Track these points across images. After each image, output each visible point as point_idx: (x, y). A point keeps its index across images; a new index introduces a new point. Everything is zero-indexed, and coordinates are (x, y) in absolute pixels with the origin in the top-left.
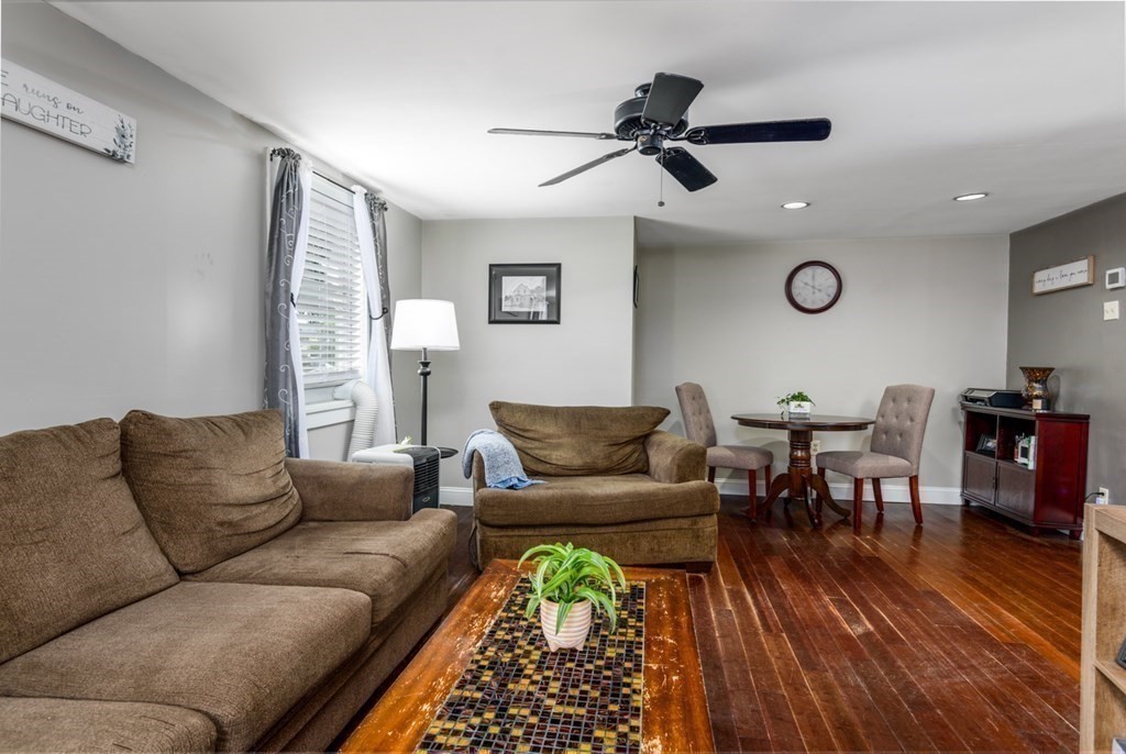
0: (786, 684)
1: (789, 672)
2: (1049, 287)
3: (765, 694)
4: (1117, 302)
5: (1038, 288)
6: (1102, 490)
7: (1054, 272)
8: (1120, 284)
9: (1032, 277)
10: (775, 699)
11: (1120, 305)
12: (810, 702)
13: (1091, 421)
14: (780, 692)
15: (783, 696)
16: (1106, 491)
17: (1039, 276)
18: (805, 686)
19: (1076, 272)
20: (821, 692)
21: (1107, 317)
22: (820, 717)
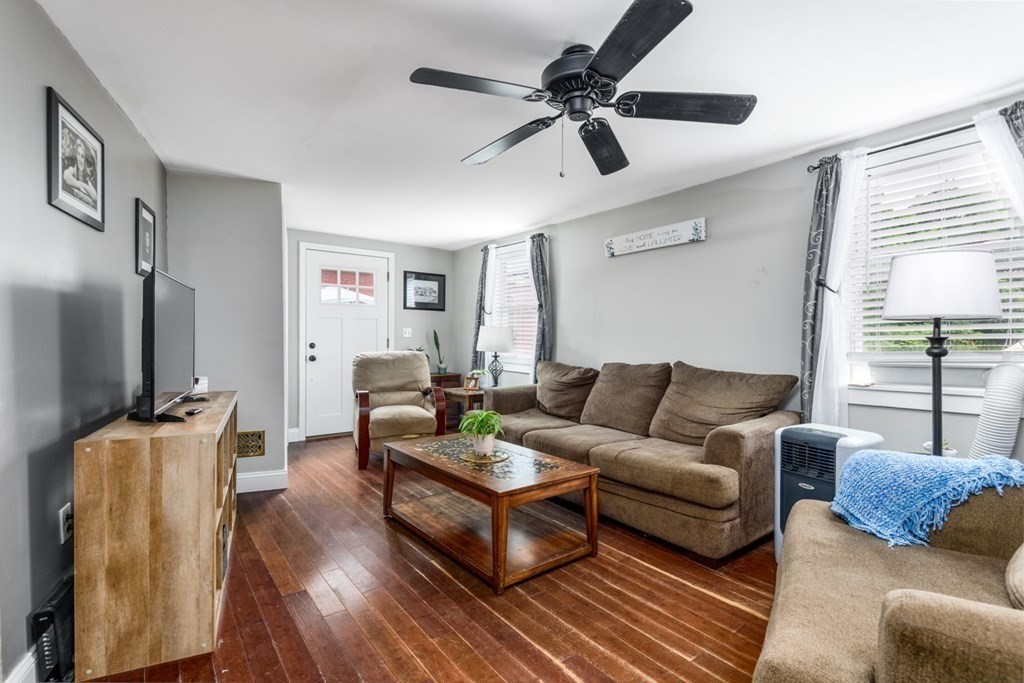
0: (435, 651)
1: (442, 668)
3: (446, 632)
10: (436, 631)
12: (408, 642)
14: (437, 639)
15: (432, 637)
18: (420, 657)
20: (404, 658)
22: (398, 632)
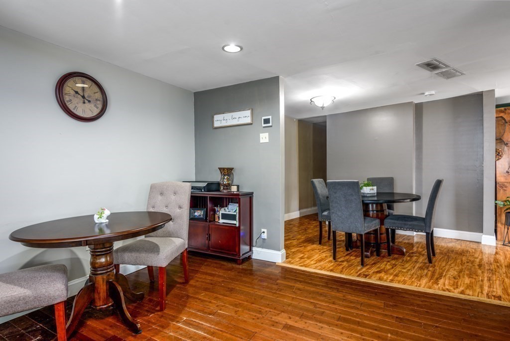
2: (224, 124)
4: (267, 134)
5: (216, 124)
6: (263, 230)
7: (228, 116)
8: (270, 124)
9: (213, 117)
11: (269, 135)
13: (254, 195)
16: (265, 230)
17: (216, 117)
19: (243, 117)
21: (262, 141)
